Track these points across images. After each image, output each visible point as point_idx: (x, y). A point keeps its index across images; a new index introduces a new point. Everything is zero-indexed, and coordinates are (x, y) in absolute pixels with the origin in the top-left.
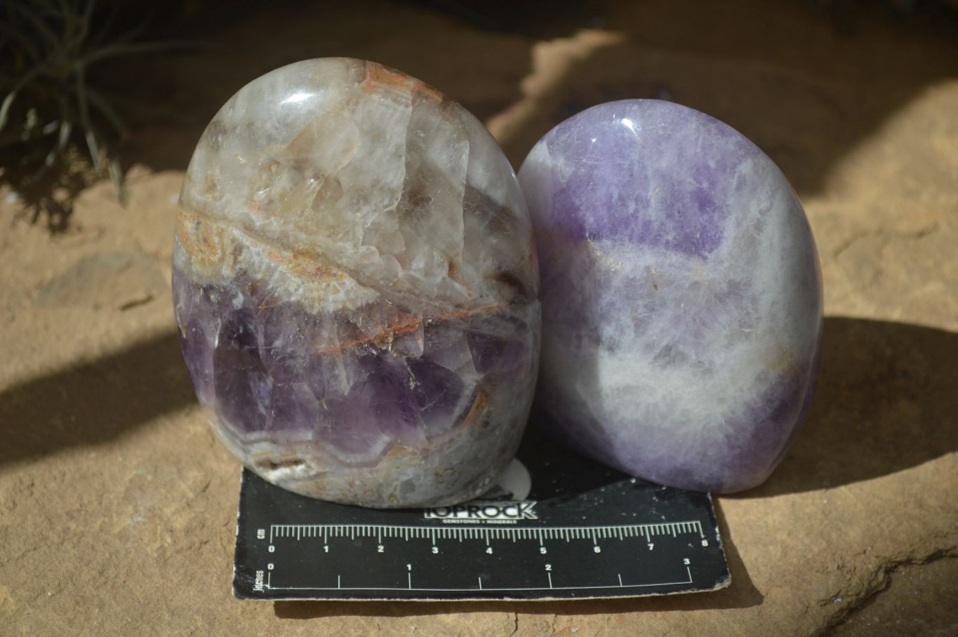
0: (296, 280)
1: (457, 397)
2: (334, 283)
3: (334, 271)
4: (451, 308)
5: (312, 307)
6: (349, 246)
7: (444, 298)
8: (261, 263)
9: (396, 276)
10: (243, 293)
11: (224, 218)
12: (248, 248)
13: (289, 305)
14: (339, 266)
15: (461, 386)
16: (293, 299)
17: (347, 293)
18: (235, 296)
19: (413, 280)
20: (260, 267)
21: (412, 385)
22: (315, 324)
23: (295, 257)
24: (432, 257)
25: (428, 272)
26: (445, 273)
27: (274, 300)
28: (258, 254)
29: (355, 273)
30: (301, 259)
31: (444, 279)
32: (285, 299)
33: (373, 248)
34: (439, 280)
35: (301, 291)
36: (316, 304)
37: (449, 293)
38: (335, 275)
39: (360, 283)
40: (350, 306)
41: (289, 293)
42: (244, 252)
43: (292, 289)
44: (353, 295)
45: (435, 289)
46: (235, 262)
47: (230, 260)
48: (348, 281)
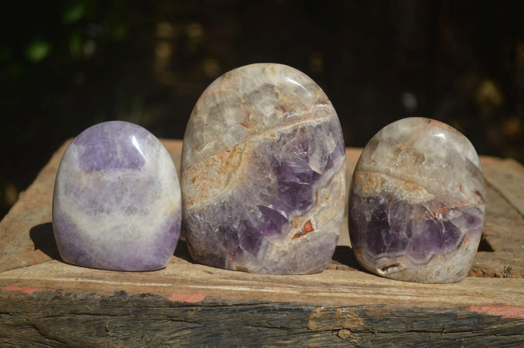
0: (405, 191)
1: (458, 237)
2: (420, 192)
3: (420, 187)
4: (459, 203)
5: (411, 201)
6: (426, 178)
7: (457, 199)
8: (392, 186)
9: (442, 190)
10: (384, 198)
11: (378, 171)
12: (387, 181)
13: (401, 201)
14: (421, 186)
15: (460, 233)
16: (404, 199)
17: (424, 196)
18: (381, 199)
19: (447, 191)
20: (392, 188)
21: (444, 231)
22: (411, 208)
23: (406, 183)
24: (454, 183)
25: (453, 189)
26: (458, 189)
27: (396, 200)
28: (391, 183)
29: (427, 188)
30: (408, 184)
31: (458, 191)
32: (401, 199)
33: (435, 179)
34: (456, 192)
35: (407, 196)
36: (412, 201)
37: (459, 197)
38: (420, 189)
39: (429, 192)
40: (424, 201)
41: (402, 197)
42: (386, 182)
43: (403, 195)
44: (426, 197)
45: (455, 195)
46: (382, 186)
47: (380, 186)
48: (425, 191)
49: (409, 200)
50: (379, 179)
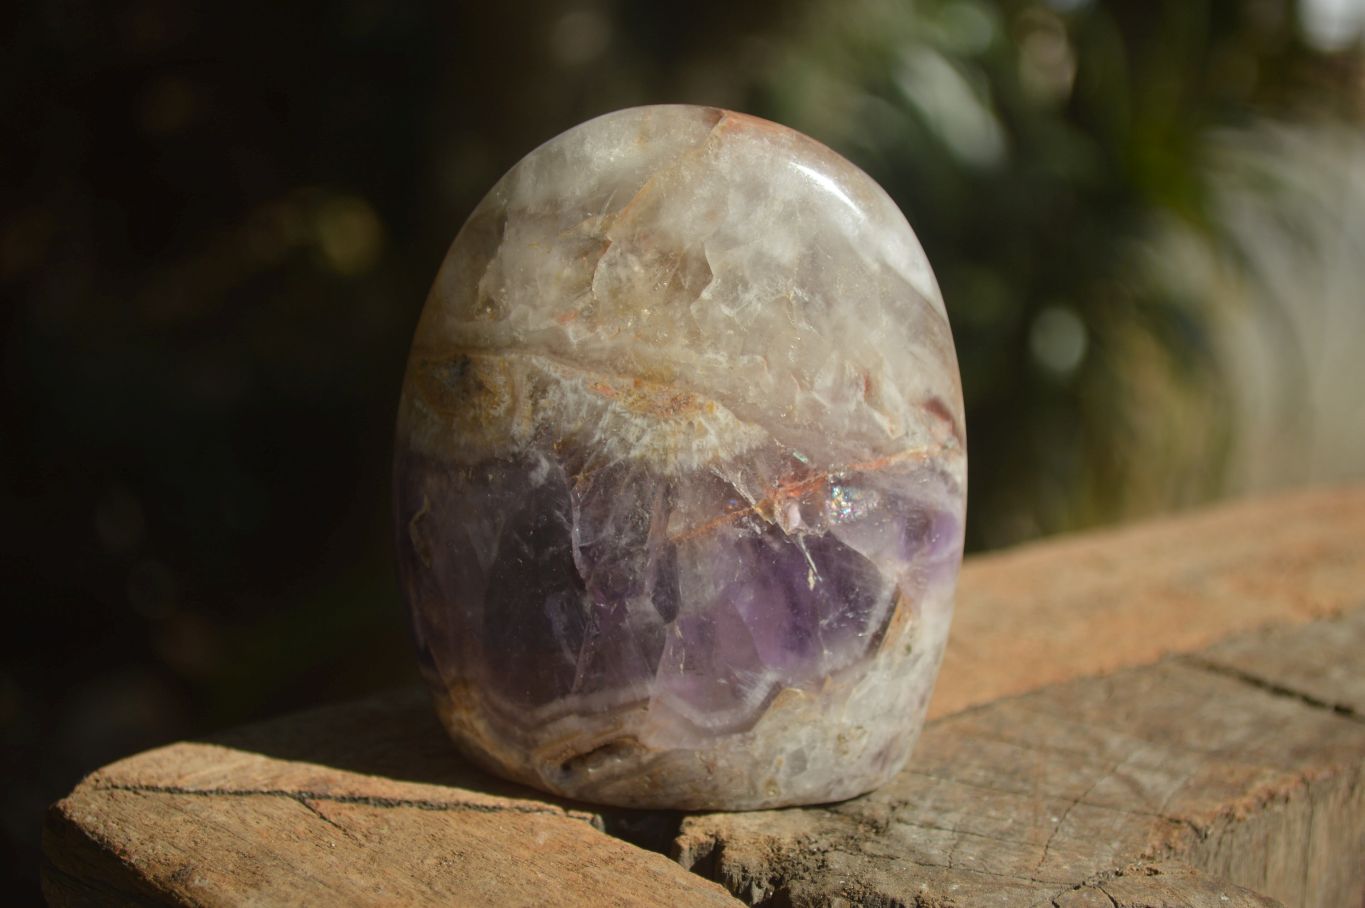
0: (639, 421)
1: (871, 602)
2: (700, 419)
3: (700, 399)
4: (867, 453)
5: (664, 462)
6: (722, 358)
7: (858, 436)
8: (579, 404)
9: (792, 401)
10: (549, 459)
12: (558, 382)
13: (625, 467)
14: (705, 392)
15: (878, 582)
16: (635, 453)
17: (720, 435)
18: (534, 466)
19: (815, 408)
20: (578, 410)
21: (811, 580)
22: (668, 492)
23: (637, 384)
24: (842, 368)
25: (837, 396)
26: (860, 395)
27: (602, 461)
28: (575, 390)
29: (730, 401)
30: (647, 388)
31: (859, 403)
32: (620, 456)
33: (759, 358)
34: (852, 407)
35: (646, 439)
36: (671, 457)
37: (865, 428)
38: (701, 407)
39: (739, 416)
40: (723, 455)
41: (626, 446)
42: (552, 389)
43: (631, 438)
44: (728, 437)
45: (847, 422)
46: (535, 409)
47: (526, 407)
48: (722, 414)
49: (654, 458)
50: (520, 377)
